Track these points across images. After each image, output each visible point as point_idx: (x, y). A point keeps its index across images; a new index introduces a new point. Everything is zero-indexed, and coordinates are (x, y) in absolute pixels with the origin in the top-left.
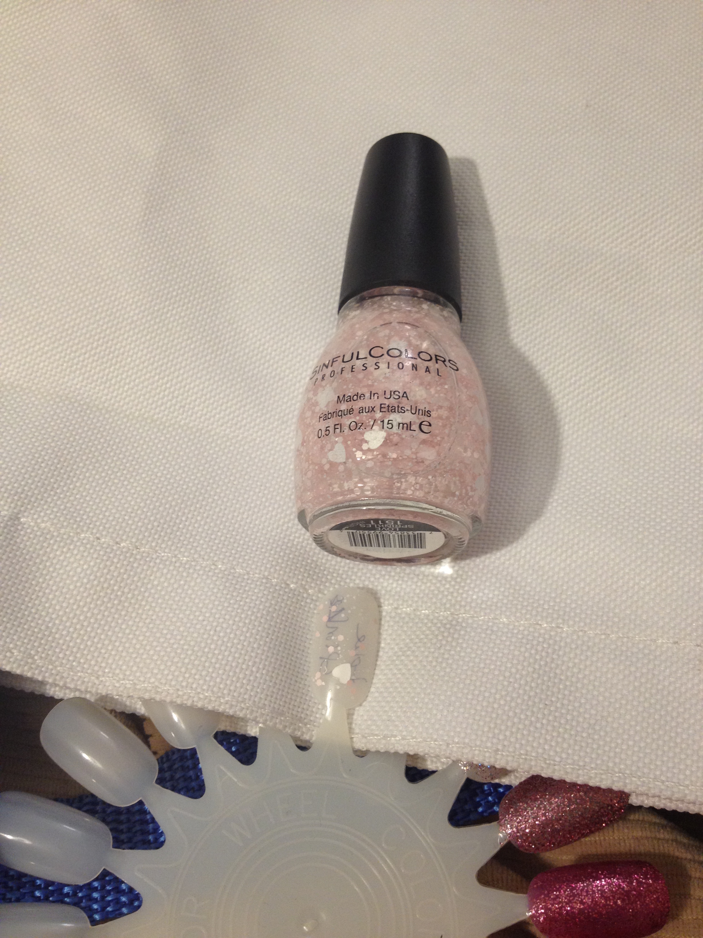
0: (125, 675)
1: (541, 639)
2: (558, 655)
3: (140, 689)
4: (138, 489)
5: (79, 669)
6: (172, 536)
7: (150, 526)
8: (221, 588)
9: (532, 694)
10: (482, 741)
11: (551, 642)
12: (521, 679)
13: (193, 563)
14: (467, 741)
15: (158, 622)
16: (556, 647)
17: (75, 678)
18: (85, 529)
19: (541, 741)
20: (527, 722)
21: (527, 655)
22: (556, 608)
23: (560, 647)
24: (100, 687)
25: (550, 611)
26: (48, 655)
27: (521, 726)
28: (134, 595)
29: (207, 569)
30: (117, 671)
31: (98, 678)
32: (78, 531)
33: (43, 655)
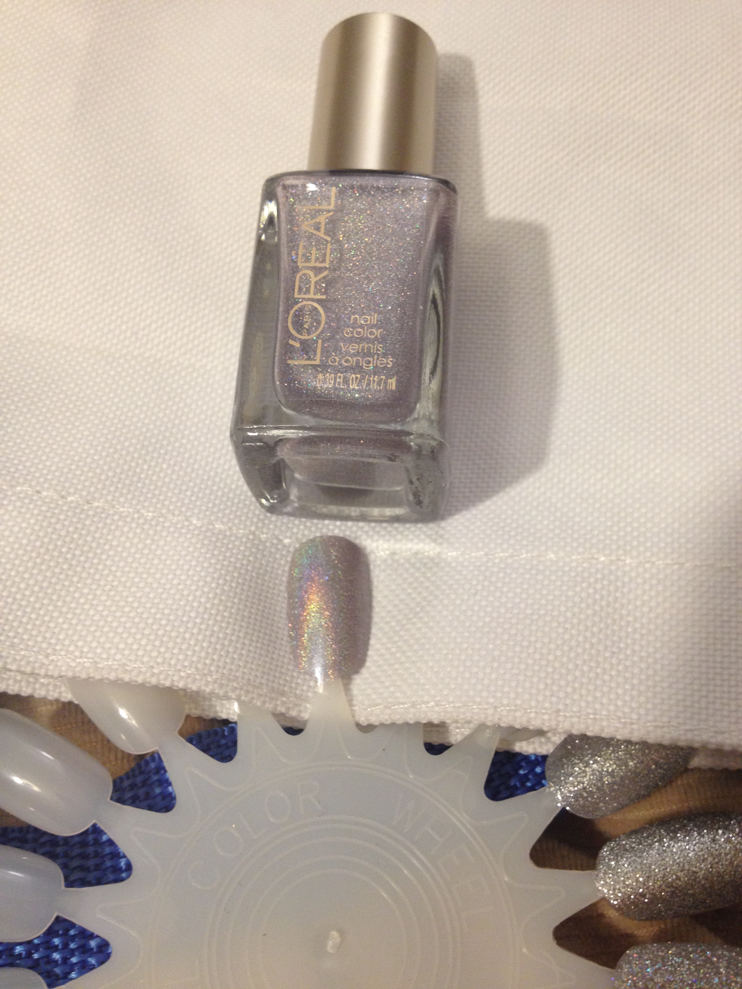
1: (599, 576)
2: (622, 593)
3: (103, 669)
6: (132, 488)
8: (198, 546)
11: (612, 578)
18: (21, 481)
25: (608, 542)
29: (179, 526)
30: (72, 648)
31: (47, 656)
32: (14, 483)
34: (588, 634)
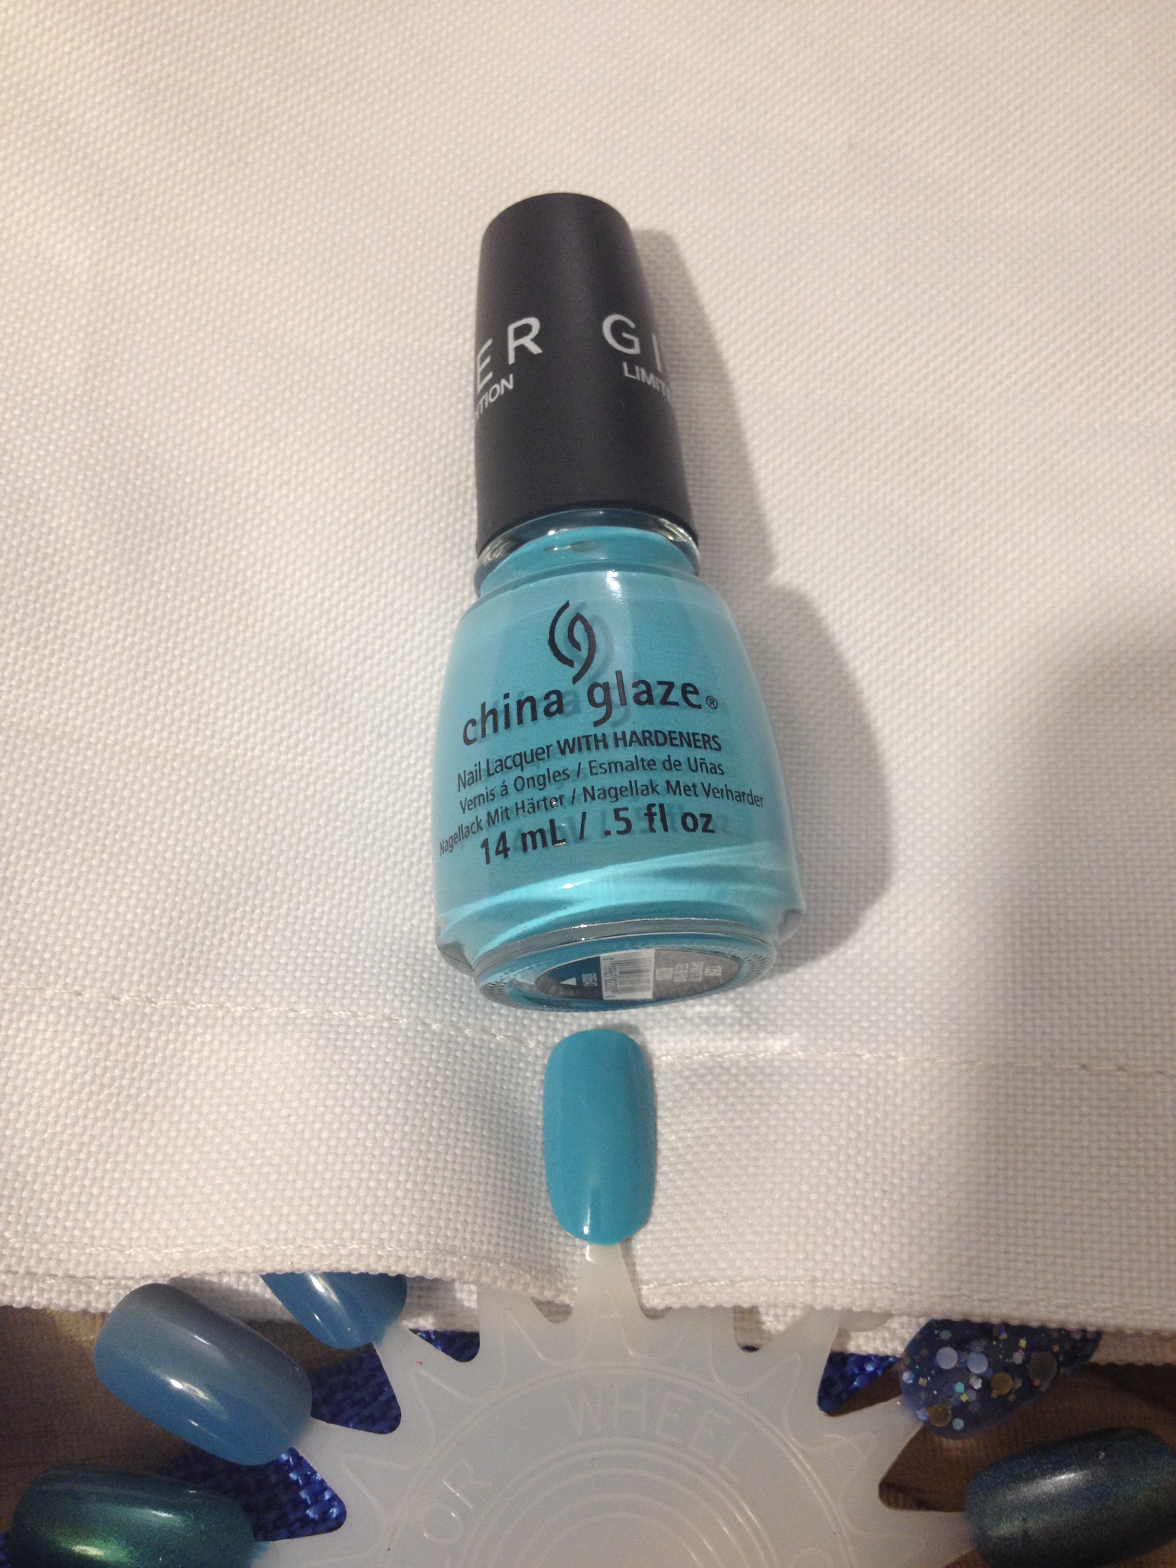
21: (843, 1110)
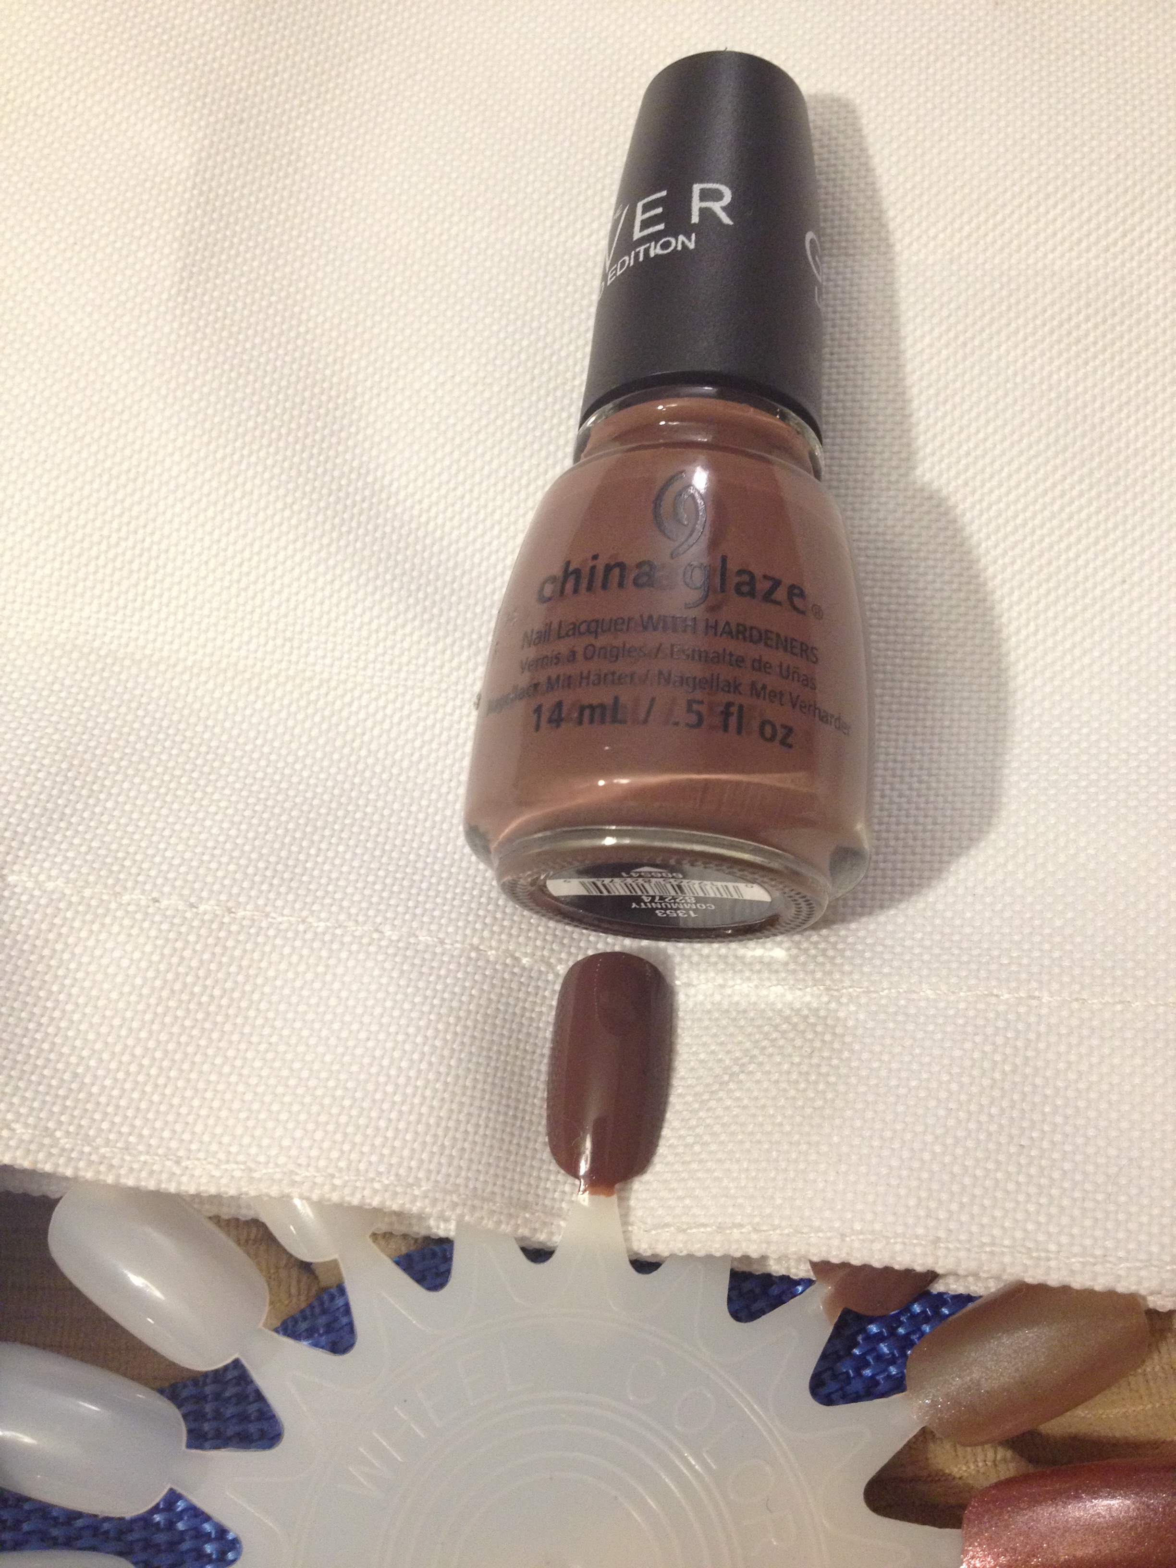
0: (229, 1153)
1: (1001, 1024)
2: (1036, 1050)
3: (260, 1180)
4: (223, 804)
5: (141, 1148)
6: (294, 884)
7: (250, 870)
8: (395, 974)
9: (993, 1128)
10: (906, 1225)
11: (1020, 1026)
12: (969, 1101)
13: (338, 932)
14: (878, 1227)
15: (282, 1048)
16: (1032, 1036)
17: (136, 1166)
18: (130, 884)
19: (1020, 1216)
20: (989, 1183)
22: (1025, 961)
23: (1039, 1035)
24: (185, 1179)
25: (1014, 968)
26: (80, 1126)
27: (978, 1192)
28: (232, 999)
29: (365, 941)
30: (214, 1147)
31: (178, 1162)
32: (118, 889)
33: (72, 1129)
34: (984, 1118)
